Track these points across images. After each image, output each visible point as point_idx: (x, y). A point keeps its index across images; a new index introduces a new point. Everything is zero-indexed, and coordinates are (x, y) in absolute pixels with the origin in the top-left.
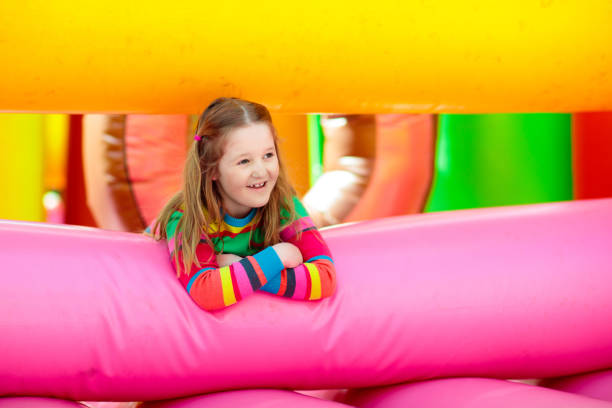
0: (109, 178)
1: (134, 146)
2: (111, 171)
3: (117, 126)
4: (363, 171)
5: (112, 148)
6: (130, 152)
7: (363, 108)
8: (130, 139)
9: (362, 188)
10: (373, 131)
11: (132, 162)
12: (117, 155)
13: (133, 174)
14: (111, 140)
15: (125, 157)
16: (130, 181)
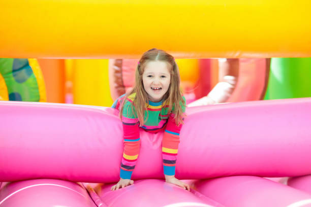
0: (116, 85)
1: (126, 71)
2: (117, 82)
3: (120, 62)
4: (233, 82)
5: (117, 72)
6: (124, 73)
8: (124, 68)
9: (232, 90)
11: (125, 78)
12: (119, 75)
13: (125, 83)
14: (117, 68)
15: (122, 76)
16: (124, 86)
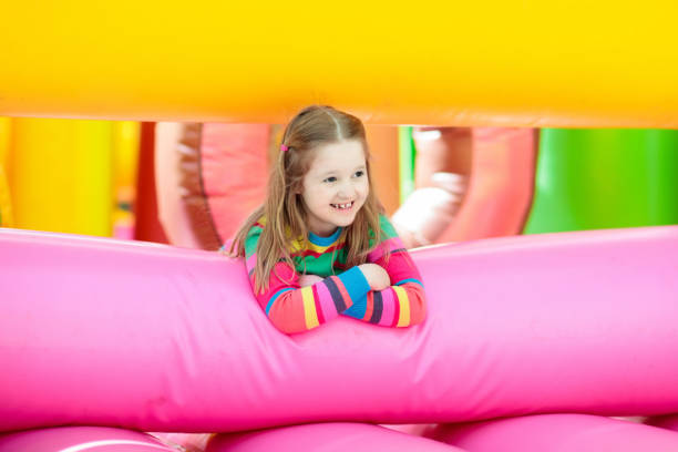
0: (183, 192)
1: (210, 157)
2: (186, 184)
3: (193, 135)
4: (457, 189)
5: (186, 159)
6: (206, 163)
7: (458, 120)
8: (206, 150)
9: (456, 207)
10: (470, 145)
11: (207, 175)
12: (192, 167)
13: (208, 188)
14: (185, 150)
15: (200, 169)
16: (204, 195)
